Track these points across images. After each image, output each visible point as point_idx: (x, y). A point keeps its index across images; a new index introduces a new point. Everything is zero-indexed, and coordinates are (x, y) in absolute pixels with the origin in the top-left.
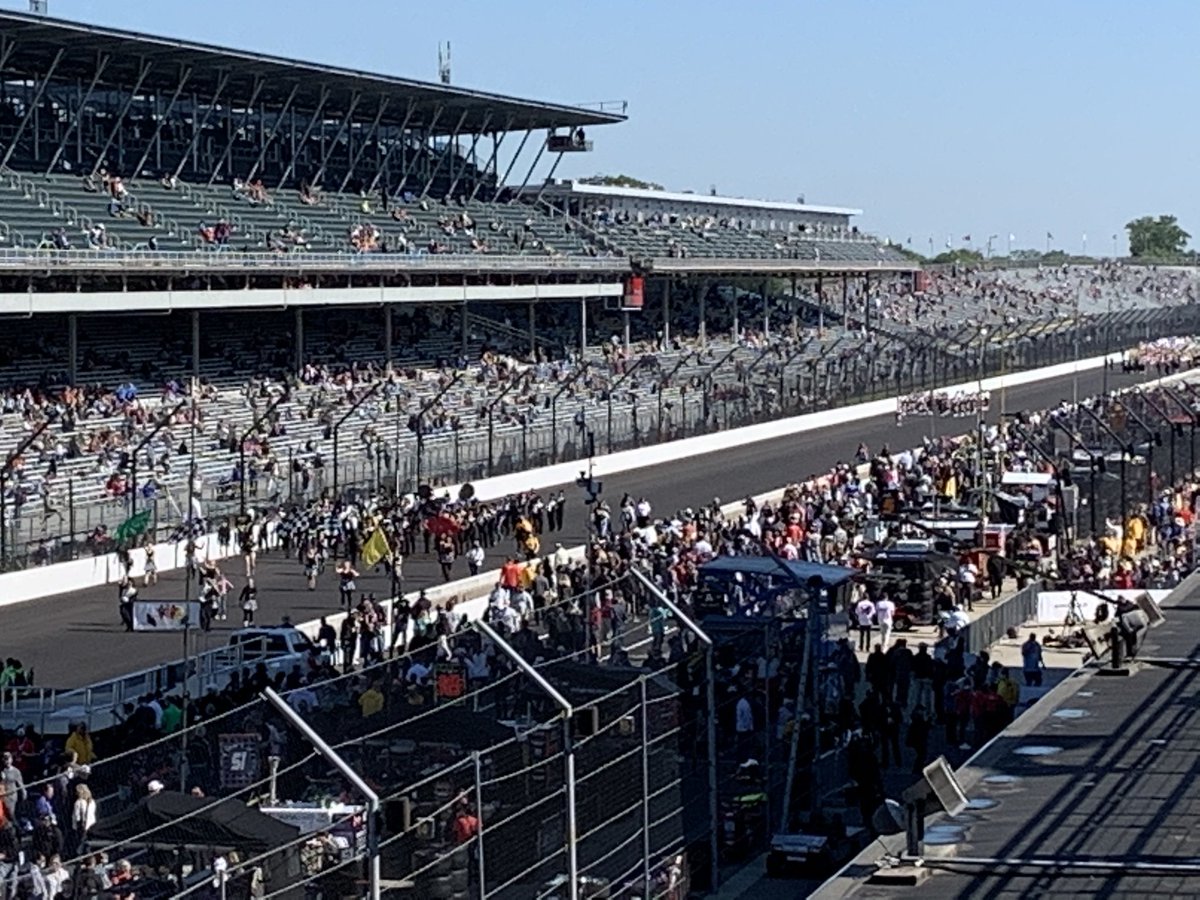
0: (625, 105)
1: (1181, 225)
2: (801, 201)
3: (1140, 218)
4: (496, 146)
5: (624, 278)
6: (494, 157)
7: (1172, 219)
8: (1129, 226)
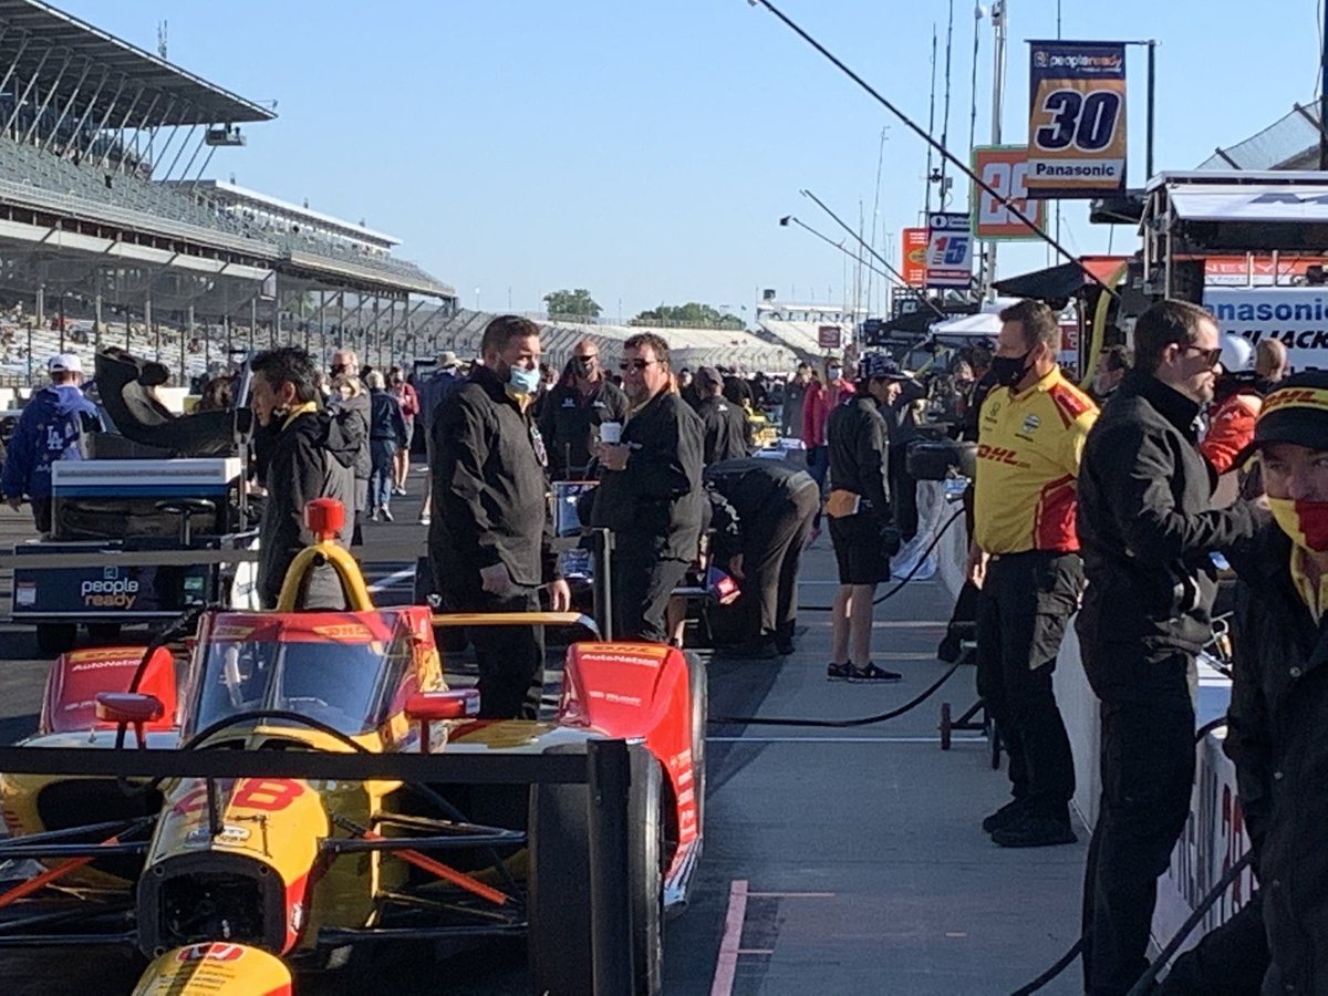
0: (275, 104)
1: (595, 298)
2: (362, 224)
3: (557, 291)
4: (152, 138)
5: (274, 264)
6: (150, 144)
7: (585, 293)
8: (546, 299)
